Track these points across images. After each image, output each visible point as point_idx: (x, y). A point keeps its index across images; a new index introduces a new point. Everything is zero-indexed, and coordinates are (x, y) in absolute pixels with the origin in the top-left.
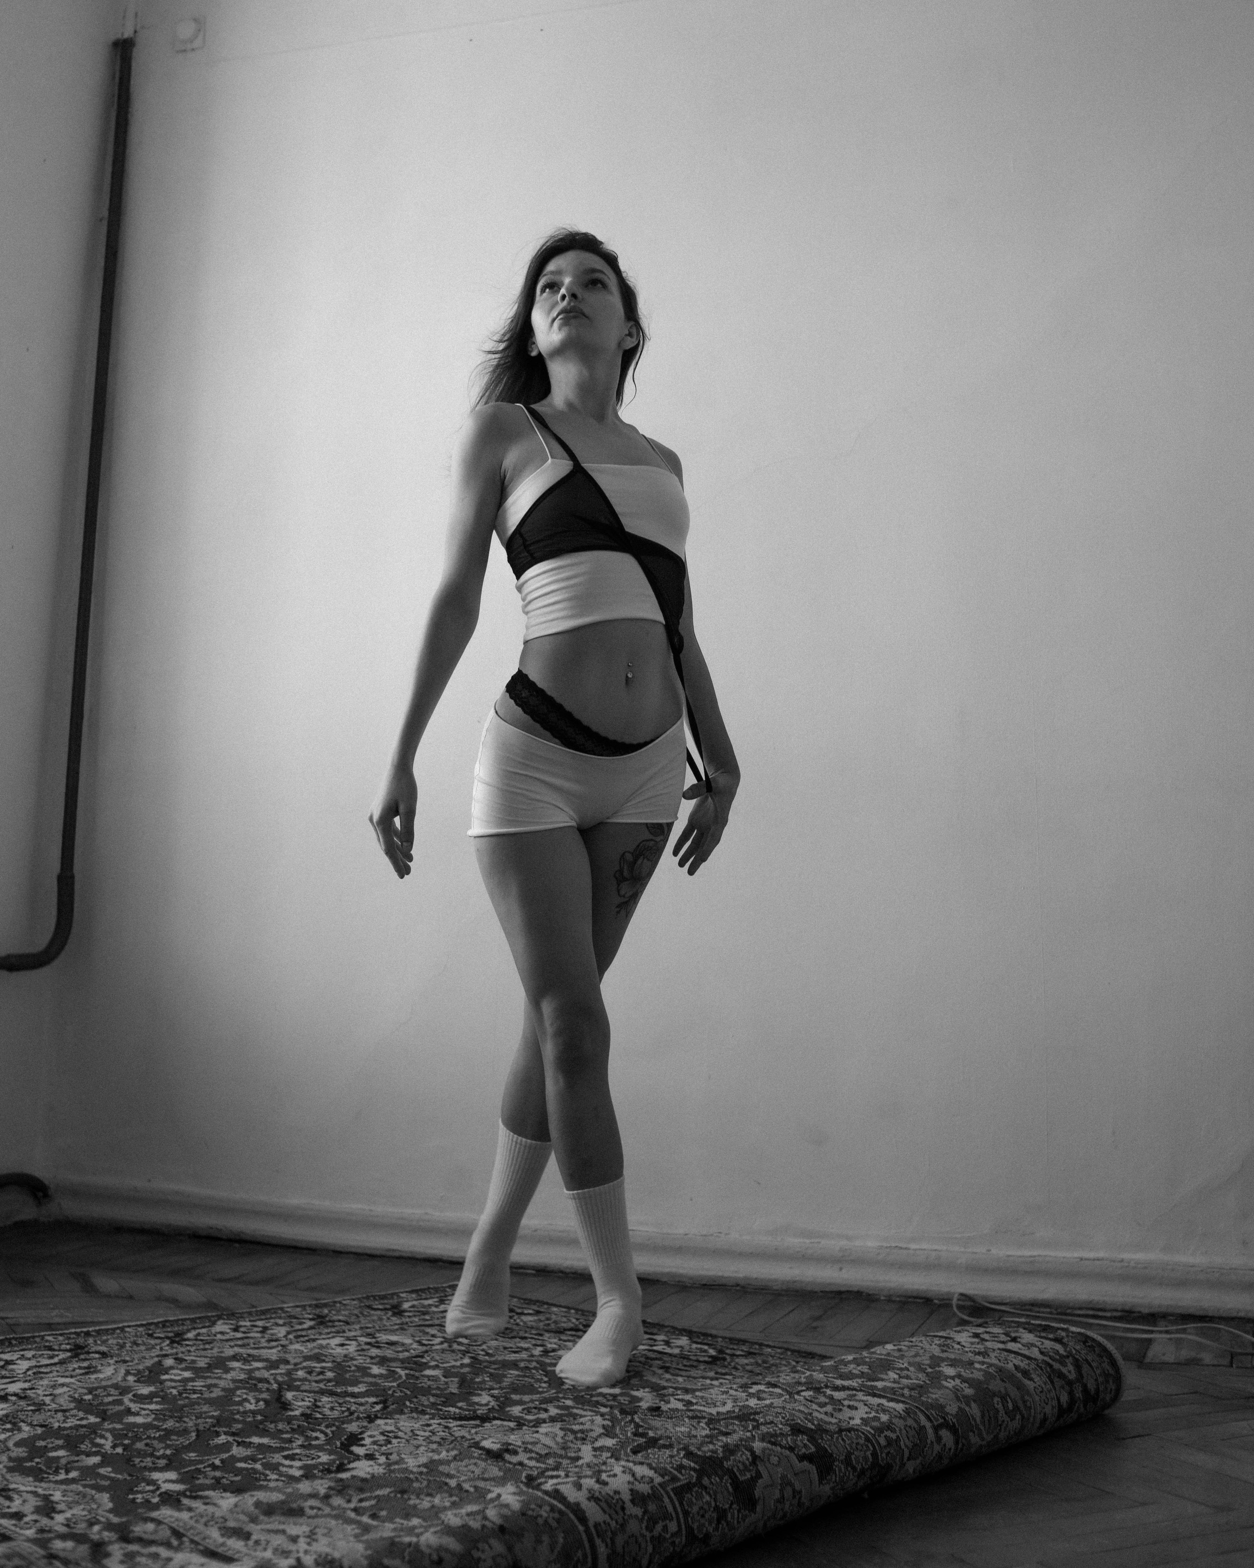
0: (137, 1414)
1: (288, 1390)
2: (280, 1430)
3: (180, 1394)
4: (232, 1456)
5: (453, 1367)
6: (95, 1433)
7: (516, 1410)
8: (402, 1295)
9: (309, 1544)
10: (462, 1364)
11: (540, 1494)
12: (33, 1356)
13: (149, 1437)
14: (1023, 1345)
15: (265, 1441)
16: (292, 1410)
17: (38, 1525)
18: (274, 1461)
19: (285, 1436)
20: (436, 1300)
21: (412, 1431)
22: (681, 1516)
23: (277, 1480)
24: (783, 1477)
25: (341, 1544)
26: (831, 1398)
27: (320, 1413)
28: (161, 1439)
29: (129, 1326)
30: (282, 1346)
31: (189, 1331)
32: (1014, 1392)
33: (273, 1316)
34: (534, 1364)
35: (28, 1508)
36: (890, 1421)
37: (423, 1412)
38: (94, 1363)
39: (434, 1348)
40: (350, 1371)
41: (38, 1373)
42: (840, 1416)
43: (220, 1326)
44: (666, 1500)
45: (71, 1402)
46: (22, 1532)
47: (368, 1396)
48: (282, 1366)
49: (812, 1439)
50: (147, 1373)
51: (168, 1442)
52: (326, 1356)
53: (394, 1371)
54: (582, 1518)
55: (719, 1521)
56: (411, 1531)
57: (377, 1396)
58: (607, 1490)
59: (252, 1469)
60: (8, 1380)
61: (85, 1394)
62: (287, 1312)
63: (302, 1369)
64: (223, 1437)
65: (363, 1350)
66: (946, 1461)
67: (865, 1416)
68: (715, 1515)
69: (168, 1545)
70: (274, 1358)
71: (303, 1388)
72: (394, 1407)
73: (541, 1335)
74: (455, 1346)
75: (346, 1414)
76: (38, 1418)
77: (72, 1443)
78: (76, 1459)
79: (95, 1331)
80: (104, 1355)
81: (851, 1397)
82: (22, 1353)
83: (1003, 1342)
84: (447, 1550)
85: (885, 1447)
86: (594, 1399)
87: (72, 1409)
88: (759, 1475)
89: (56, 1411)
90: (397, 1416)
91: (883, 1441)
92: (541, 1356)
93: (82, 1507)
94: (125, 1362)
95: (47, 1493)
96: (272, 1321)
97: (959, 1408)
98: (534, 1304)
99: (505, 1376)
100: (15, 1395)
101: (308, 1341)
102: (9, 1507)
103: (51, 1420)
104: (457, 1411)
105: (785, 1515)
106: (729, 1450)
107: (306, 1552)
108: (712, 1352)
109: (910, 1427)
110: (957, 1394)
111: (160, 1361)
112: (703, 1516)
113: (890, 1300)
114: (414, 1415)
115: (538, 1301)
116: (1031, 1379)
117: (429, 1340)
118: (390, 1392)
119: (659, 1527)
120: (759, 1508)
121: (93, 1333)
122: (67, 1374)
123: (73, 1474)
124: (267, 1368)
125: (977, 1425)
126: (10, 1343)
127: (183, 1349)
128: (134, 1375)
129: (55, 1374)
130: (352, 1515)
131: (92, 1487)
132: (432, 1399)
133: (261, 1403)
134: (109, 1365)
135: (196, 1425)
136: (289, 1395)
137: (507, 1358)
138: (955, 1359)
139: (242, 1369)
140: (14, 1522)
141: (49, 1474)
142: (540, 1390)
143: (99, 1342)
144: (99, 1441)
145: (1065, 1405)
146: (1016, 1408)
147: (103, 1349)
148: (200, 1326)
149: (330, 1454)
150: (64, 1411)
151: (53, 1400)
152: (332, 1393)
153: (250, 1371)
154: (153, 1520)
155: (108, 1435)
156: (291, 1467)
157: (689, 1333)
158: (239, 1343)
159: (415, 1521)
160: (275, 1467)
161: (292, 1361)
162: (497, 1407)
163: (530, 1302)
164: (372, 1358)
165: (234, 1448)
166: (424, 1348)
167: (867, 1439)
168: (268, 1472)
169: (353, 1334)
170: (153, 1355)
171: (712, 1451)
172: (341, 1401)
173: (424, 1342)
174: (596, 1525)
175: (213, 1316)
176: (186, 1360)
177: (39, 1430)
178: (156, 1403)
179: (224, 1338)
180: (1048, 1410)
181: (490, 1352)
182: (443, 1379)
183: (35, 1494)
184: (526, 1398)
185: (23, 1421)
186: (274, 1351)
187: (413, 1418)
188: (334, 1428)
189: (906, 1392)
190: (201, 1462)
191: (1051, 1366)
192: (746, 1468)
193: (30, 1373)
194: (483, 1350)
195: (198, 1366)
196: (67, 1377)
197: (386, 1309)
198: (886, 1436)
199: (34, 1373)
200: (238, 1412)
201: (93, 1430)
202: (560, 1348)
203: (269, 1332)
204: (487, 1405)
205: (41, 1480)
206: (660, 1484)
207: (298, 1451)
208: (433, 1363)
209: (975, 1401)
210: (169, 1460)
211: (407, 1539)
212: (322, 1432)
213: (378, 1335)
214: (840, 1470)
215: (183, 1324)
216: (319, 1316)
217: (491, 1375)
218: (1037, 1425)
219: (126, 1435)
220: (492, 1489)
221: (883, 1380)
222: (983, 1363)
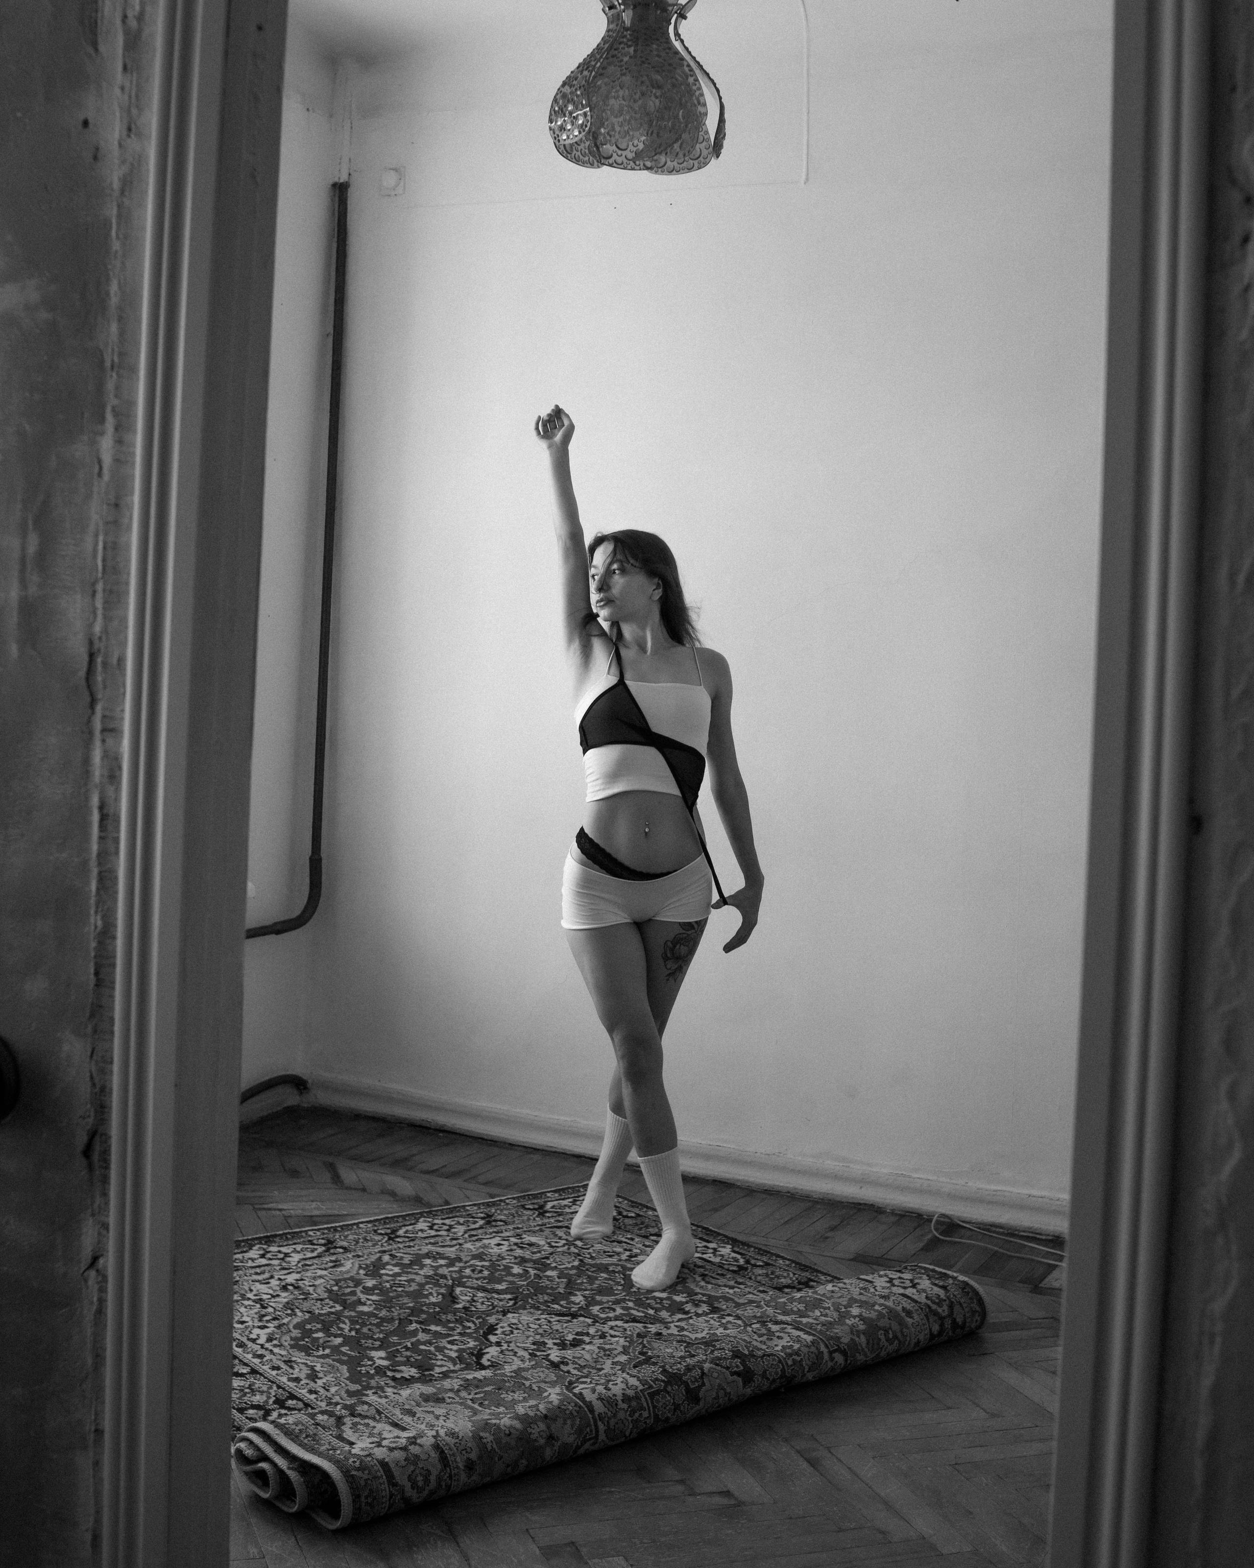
0: (364, 1304)
1: (458, 1286)
2: (449, 1321)
3: (392, 1287)
4: (418, 1340)
5: (566, 1268)
6: (339, 1319)
7: (595, 1309)
8: (549, 1195)
9: (445, 1421)
10: (572, 1266)
11: (571, 1395)
12: (302, 1250)
13: (371, 1324)
14: (917, 1291)
15: (438, 1328)
16: (458, 1303)
17: (308, 1387)
18: (441, 1345)
19: (452, 1325)
20: (571, 1200)
21: (527, 1324)
22: (651, 1408)
23: (442, 1360)
24: (719, 1385)
25: (461, 1422)
26: (769, 1330)
27: (475, 1306)
28: (378, 1325)
29: (362, 1223)
30: (460, 1244)
31: (400, 1227)
32: (895, 1326)
33: (458, 1214)
34: (619, 1268)
35: (302, 1376)
36: (799, 1349)
37: (538, 1309)
38: (340, 1257)
39: (559, 1250)
40: (499, 1270)
41: (305, 1266)
42: (769, 1343)
43: (422, 1225)
44: (643, 1399)
45: (325, 1292)
46: (300, 1391)
47: (506, 1294)
48: (457, 1264)
49: (743, 1363)
50: (371, 1268)
51: (382, 1328)
52: (486, 1255)
53: (527, 1271)
54: (592, 1411)
55: (675, 1410)
56: (497, 1415)
57: (512, 1293)
58: (610, 1394)
59: (429, 1351)
60: (286, 1272)
61: (334, 1286)
62: (468, 1210)
63: (469, 1267)
64: (414, 1324)
65: (511, 1250)
66: (838, 1371)
67: (785, 1344)
68: (673, 1407)
69: (374, 1419)
70: (453, 1256)
71: (468, 1284)
72: (520, 1303)
73: (632, 1239)
74: (573, 1249)
75: (491, 1308)
76: (306, 1305)
77: (326, 1329)
78: (329, 1339)
79: (341, 1227)
80: (346, 1250)
81: (782, 1330)
82: (294, 1246)
83: (905, 1288)
84: (515, 1428)
85: (791, 1365)
86: (648, 1301)
87: (326, 1299)
88: (703, 1384)
89: (317, 1300)
90: (521, 1311)
91: (790, 1362)
92: (626, 1260)
93: (332, 1375)
94: (359, 1256)
95: (312, 1364)
96: (456, 1219)
97: (852, 1339)
98: (638, 1207)
99: (596, 1278)
100: (292, 1285)
101: (477, 1240)
102: (292, 1374)
103: (313, 1307)
104: (559, 1308)
105: (719, 1406)
106: (689, 1369)
107: (442, 1427)
108: (742, 1262)
109: (812, 1352)
110: (853, 1330)
111: (380, 1257)
112: (665, 1408)
113: (893, 1213)
114: (532, 1310)
115: (641, 1204)
116: (912, 1317)
117: (556, 1242)
118: (521, 1290)
119: (637, 1415)
120: (702, 1403)
121: (339, 1229)
122: (323, 1266)
123: (327, 1351)
124: (448, 1266)
125: (863, 1349)
126: (287, 1238)
127: (395, 1246)
128: (364, 1269)
129: (315, 1266)
130: (469, 1402)
131: (338, 1361)
132: (546, 1298)
133: (440, 1296)
134: (348, 1259)
135: (399, 1314)
136: (458, 1290)
137: (603, 1262)
138: (865, 1301)
139: (432, 1266)
140: (295, 1384)
141: (313, 1350)
142: (616, 1292)
143: (343, 1238)
144: (342, 1325)
145: (936, 1333)
146: (895, 1337)
147: (345, 1244)
148: (408, 1223)
149: (475, 1341)
150: (321, 1300)
151: (314, 1290)
152: (484, 1290)
153: (437, 1268)
154: (367, 1403)
155: (347, 1321)
156: (451, 1350)
157: (734, 1242)
158: (432, 1241)
159: (502, 1409)
160: (440, 1349)
161: (464, 1259)
162: (584, 1307)
163: (634, 1204)
164: (516, 1258)
165: (420, 1334)
166: (552, 1250)
167: (780, 1361)
168: (437, 1353)
169: (507, 1234)
170: (376, 1250)
171: (677, 1369)
172: (489, 1297)
173: (554, 1244)
174: (599, 1414)
175: (417, 1214)
176: (397, 1257)
177: (307, 1316)
178: (377, 1294)
179: (423, 1235)
180: (921, 1337)
181: (594, 1255)
182: (557, 1280)
183: (306, 1364)
184: (605, 1299)
185: (298, 1308)
186: (453, 1249)
187: (531, 1313)
188: (481, 1320)
189: (819, 1327)
190: (400, 1344)
191: (929, 1307)
192: (696, 1380)
193: (300, 1265)
194: (589, 1253)
195: (404, 1262)
196: (322, 1269)
197: (534, 1209)
198: (793, 1359)
199: (302, 1265)
200: (426, 1304)
201: (338, 1315)
202: (643, 1253)
203: (453, 1230)
204: (579, 1304)
205: (309, 1356)
206: (641, 1390)
207: (456, 1338)
208: (554, 1265)
209: (864, 1334)
210: (381, 1342)
211: (494, 1421)
212: (474, 1322)
213: (524, 1236)
214: (758, 1381)
215: (397, 1222)
216: (489, 1216)
217: (589, 1277)
218: (912, 1345)
219: (357, 1321)
220: (548, 1389)
221: (808, 1317)
222: (881, 1305)
